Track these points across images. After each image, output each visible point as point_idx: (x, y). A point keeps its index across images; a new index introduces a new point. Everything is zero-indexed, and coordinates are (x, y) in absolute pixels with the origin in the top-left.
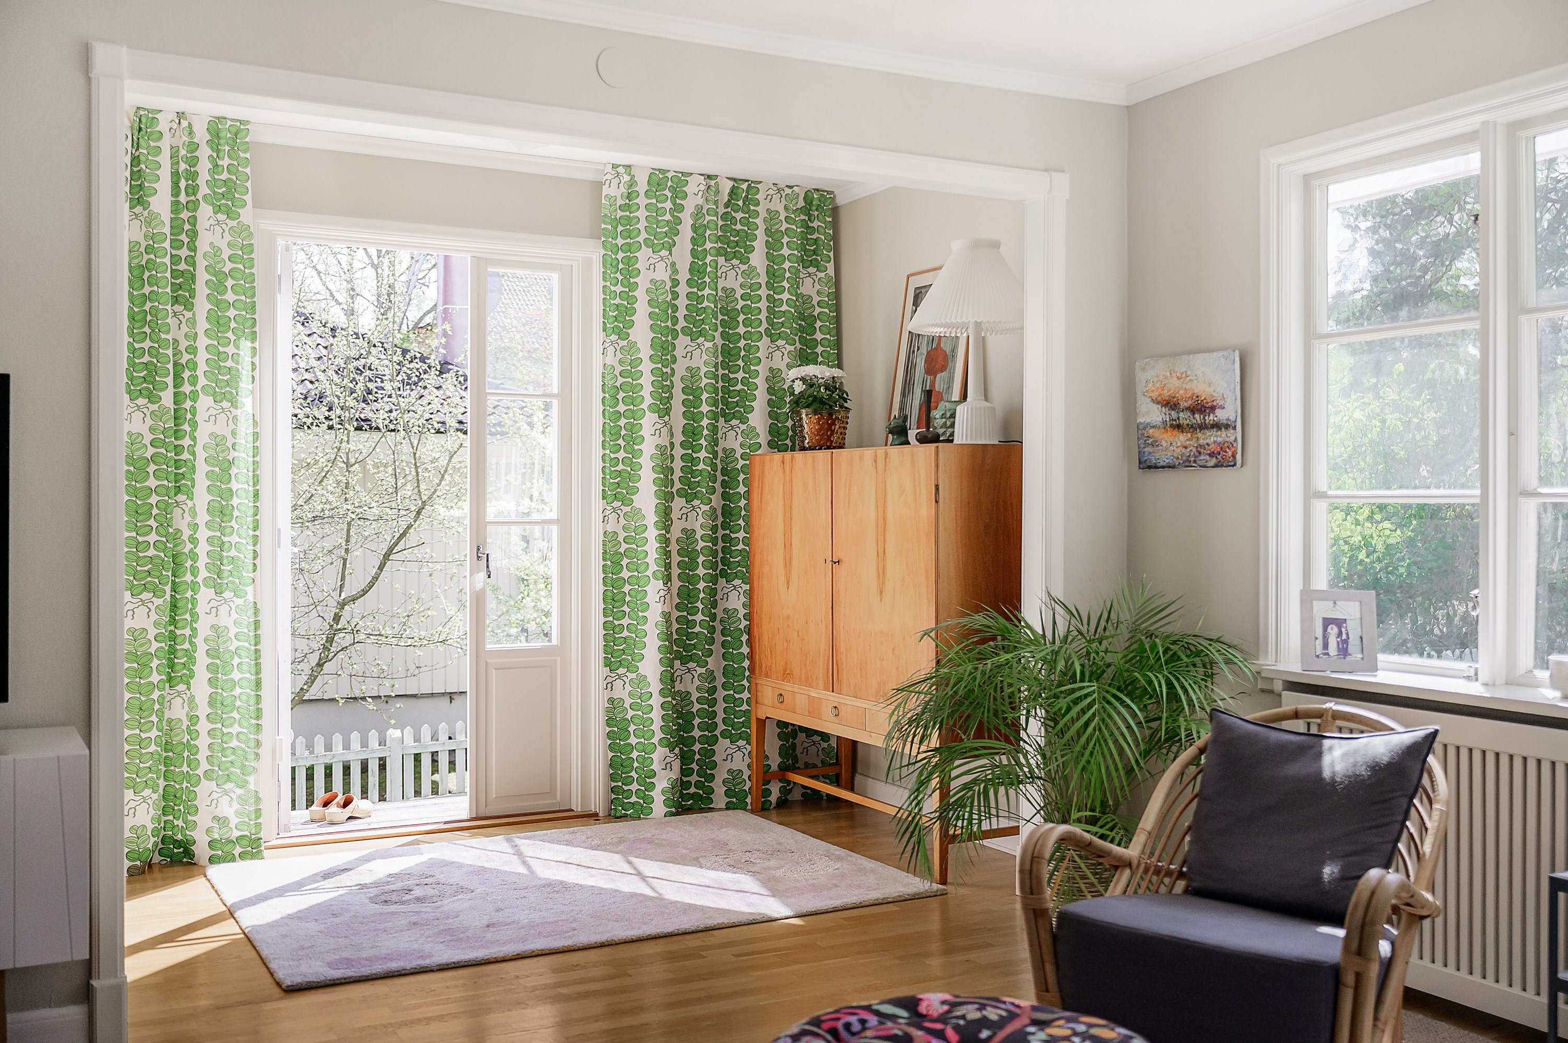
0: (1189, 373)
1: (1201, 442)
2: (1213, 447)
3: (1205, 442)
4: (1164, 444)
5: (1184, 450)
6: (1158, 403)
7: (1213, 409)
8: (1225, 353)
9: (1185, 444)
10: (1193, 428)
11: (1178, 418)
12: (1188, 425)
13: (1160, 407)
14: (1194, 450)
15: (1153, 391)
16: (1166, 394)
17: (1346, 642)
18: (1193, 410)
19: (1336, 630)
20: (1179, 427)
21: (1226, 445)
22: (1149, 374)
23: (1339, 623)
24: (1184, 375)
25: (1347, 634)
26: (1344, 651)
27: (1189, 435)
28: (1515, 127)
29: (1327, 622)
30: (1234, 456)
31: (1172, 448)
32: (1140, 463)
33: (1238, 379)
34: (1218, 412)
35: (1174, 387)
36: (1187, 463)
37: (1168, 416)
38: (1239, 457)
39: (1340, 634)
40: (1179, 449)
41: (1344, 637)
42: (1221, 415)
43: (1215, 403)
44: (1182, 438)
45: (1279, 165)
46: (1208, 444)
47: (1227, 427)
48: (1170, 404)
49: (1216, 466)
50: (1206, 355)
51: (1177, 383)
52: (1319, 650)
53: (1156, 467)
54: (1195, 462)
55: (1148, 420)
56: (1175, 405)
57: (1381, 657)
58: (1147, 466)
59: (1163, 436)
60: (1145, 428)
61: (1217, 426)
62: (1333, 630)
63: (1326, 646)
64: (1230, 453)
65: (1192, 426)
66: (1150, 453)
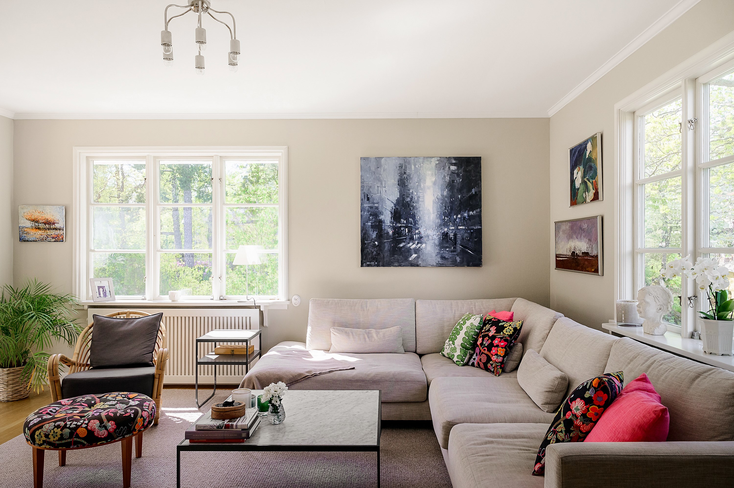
0: (43, 211)
1: (48, 234)
2: (53, 236)
3: (50, 234)
4: (32, 234)
5: (41, 236)
6: (29, 220)
7: (54, 223)
8: (59, 206)
9: (41, 234)
10: (45, 229)
11: (39, 226)
12: (43, 228)
13: (30, 221)
14: (45, 236)
15: (27, 216)
16: (33, 218)
17: (105, 293)
18: (45, 224)
19: (102, 289)
20: (39, 228)
21: (59, 235)
22: (25, 210)
23: (103, 287)
24: (41, 212)
25: (105, 290)
26: (105, 295)
27: (43, 231)
28: (155, 158)
29: (99, 287)
30: (62, 238)
31: (35, 235)
32: (20, 239)
33: (64, 215)
34: (56, 224)
35: (36, 215)
36: (42, 240)
37: (34, 225)
38: (64, 239)
39: (103, 290)
40: (39, 236)
41: (105, 291)
42: (57, 226)
43: (55, 222)
44: (40, 232)
45: (80, 153)
46: (52, 235)
47: (60, 229)
48: (35, 221)
49: (55, 241)
50: (52, 207)
51: (38, 214)
52: (98, 295)
53: (28, 241)
54: (46, 240)
55: (25, 226)
56: (37, 221)
57: (116, 296)
58: (22, 240)
59: (31, 231)
60: (23, 228)
61: (56, 229)
62: (101, 290)
63: (100, 294)
64: (61, 238)
65: (45, 228)
66: (25, 236)
